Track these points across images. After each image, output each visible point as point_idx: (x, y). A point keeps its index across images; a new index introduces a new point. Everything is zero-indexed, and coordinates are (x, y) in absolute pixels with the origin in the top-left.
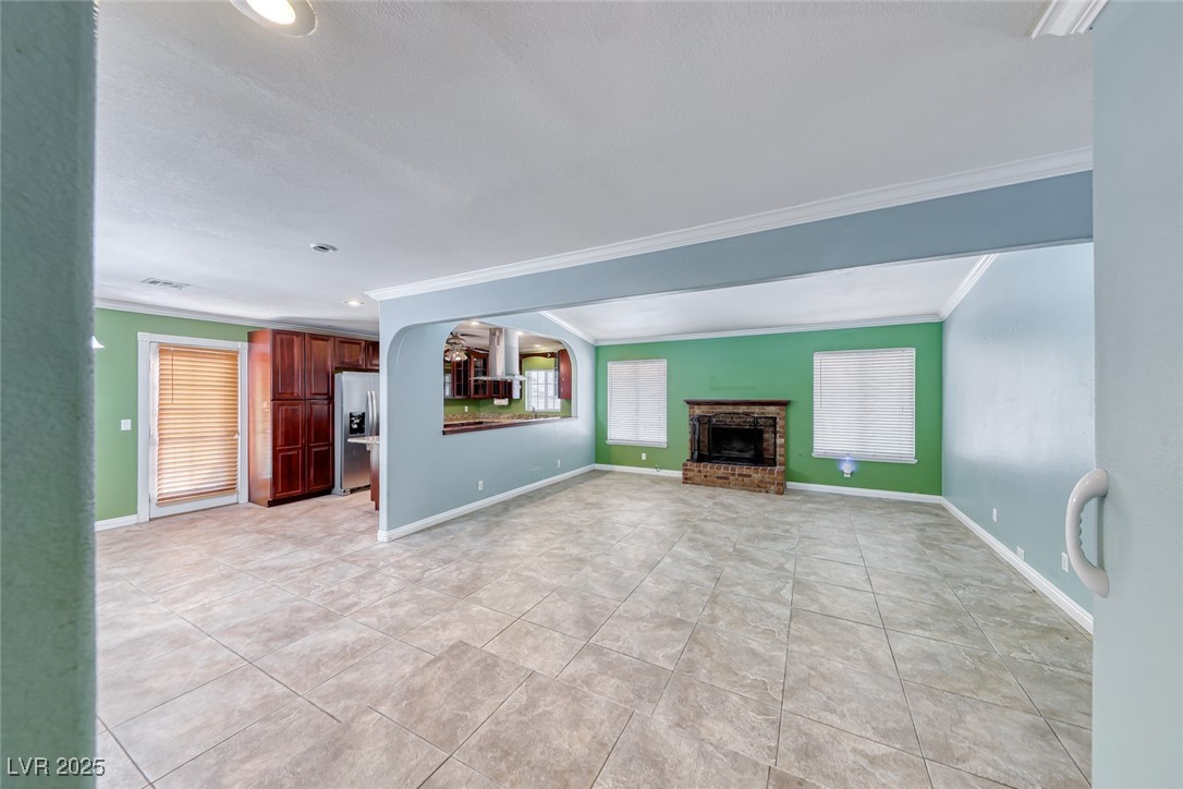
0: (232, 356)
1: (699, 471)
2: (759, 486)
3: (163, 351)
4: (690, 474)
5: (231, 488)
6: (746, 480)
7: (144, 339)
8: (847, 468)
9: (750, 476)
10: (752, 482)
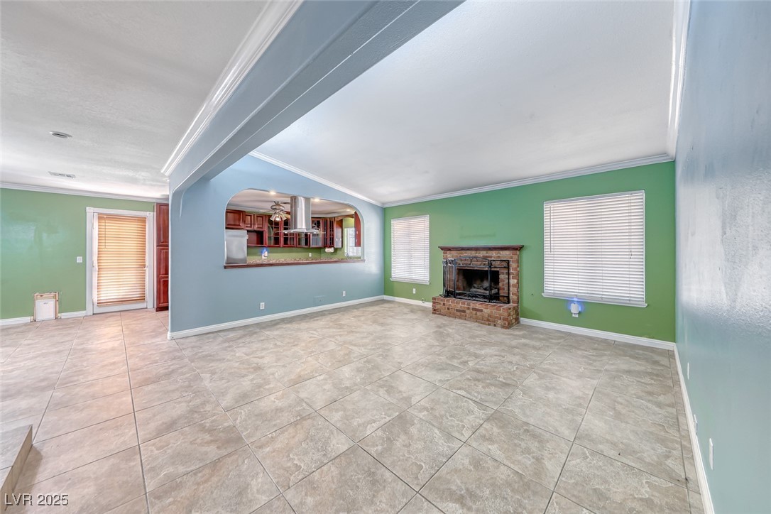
0: (143, 220)
1: (444, 304)
2: (488, 320)
3: (101, 217)
4: (438, 307)
5: (142, 299)
6: (479, 313)
7: (90, 210)
8: (575, 309)
9: (481, 311)
10: (483, 316)
